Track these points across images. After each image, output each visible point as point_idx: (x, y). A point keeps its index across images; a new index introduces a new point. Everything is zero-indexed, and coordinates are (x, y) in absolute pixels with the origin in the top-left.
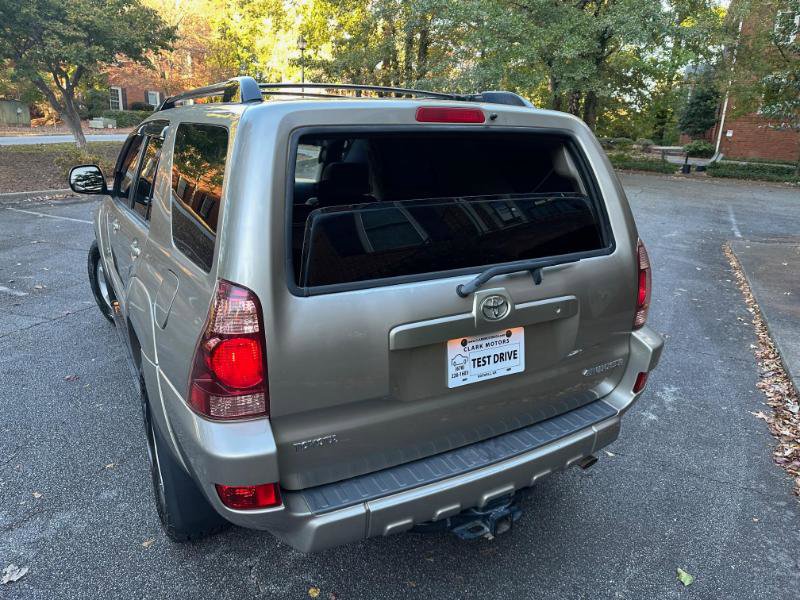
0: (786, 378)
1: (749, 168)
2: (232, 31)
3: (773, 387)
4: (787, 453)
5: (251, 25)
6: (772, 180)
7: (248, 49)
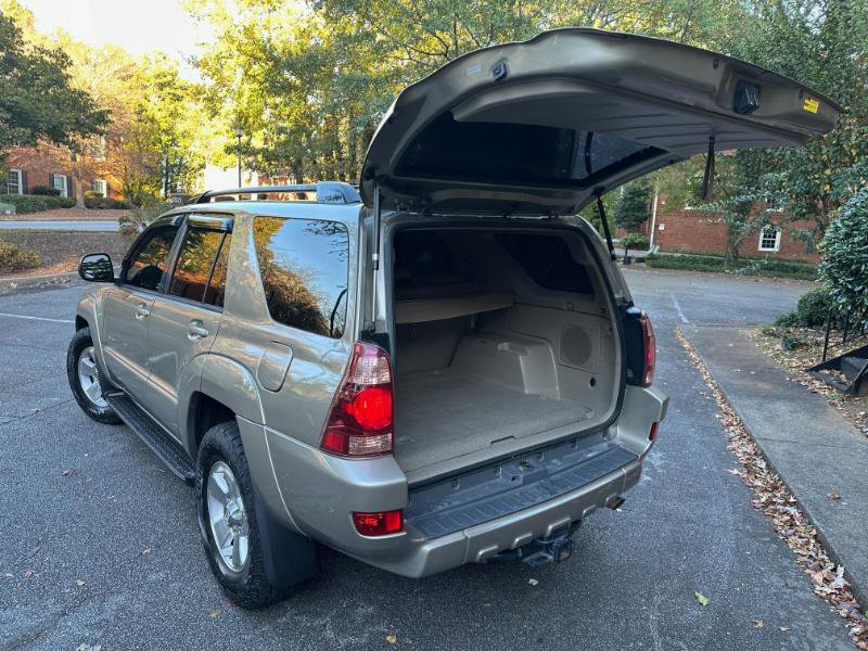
0: (750, 440)
1: (683, 259)
2: (149, 113)
3: (742, 450)
4: (763, 500)
5: (172, 107)
6: (705, 271)
7: (166, 132)
